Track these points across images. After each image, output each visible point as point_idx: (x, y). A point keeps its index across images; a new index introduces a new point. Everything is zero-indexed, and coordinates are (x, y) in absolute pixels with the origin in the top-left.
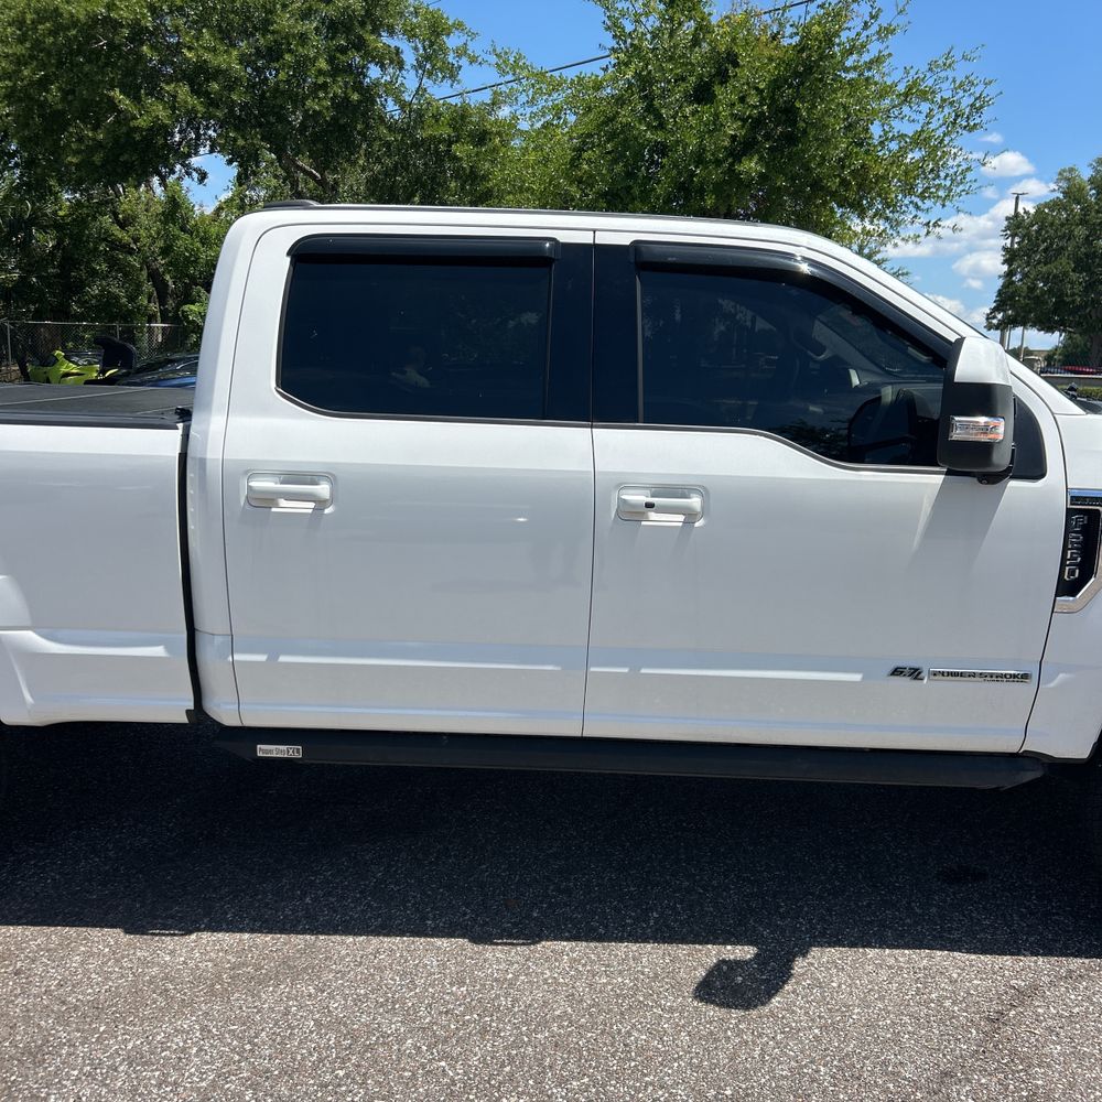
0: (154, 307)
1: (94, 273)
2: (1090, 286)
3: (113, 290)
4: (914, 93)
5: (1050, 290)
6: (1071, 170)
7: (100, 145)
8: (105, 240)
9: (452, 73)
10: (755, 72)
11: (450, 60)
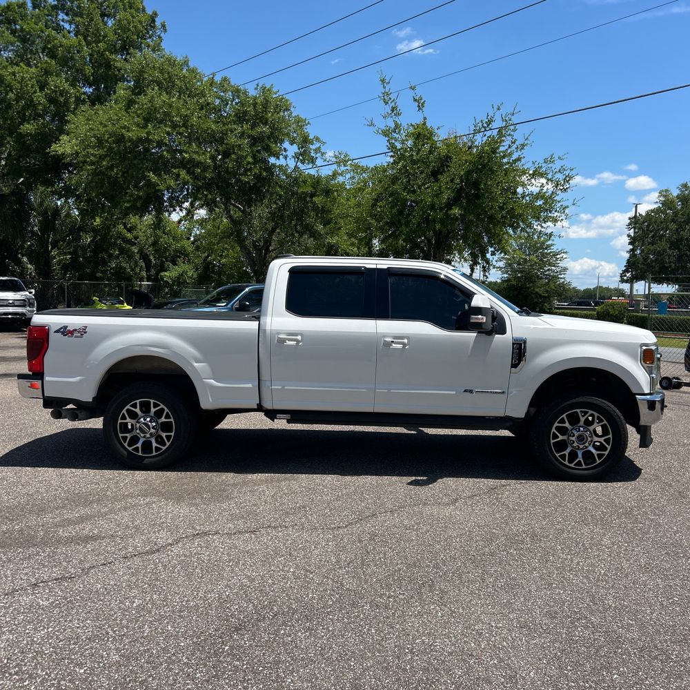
0: (144, 274)
1: (110, 256)
2: (680, 258)
3: (124, 265)
4: (537, 174)
5: (656, 260)
6: (666, 191)
7: (139, 197)
8: (119, 237)
9: (313, 161)
10: (457, 170)
11: (312, 155)
